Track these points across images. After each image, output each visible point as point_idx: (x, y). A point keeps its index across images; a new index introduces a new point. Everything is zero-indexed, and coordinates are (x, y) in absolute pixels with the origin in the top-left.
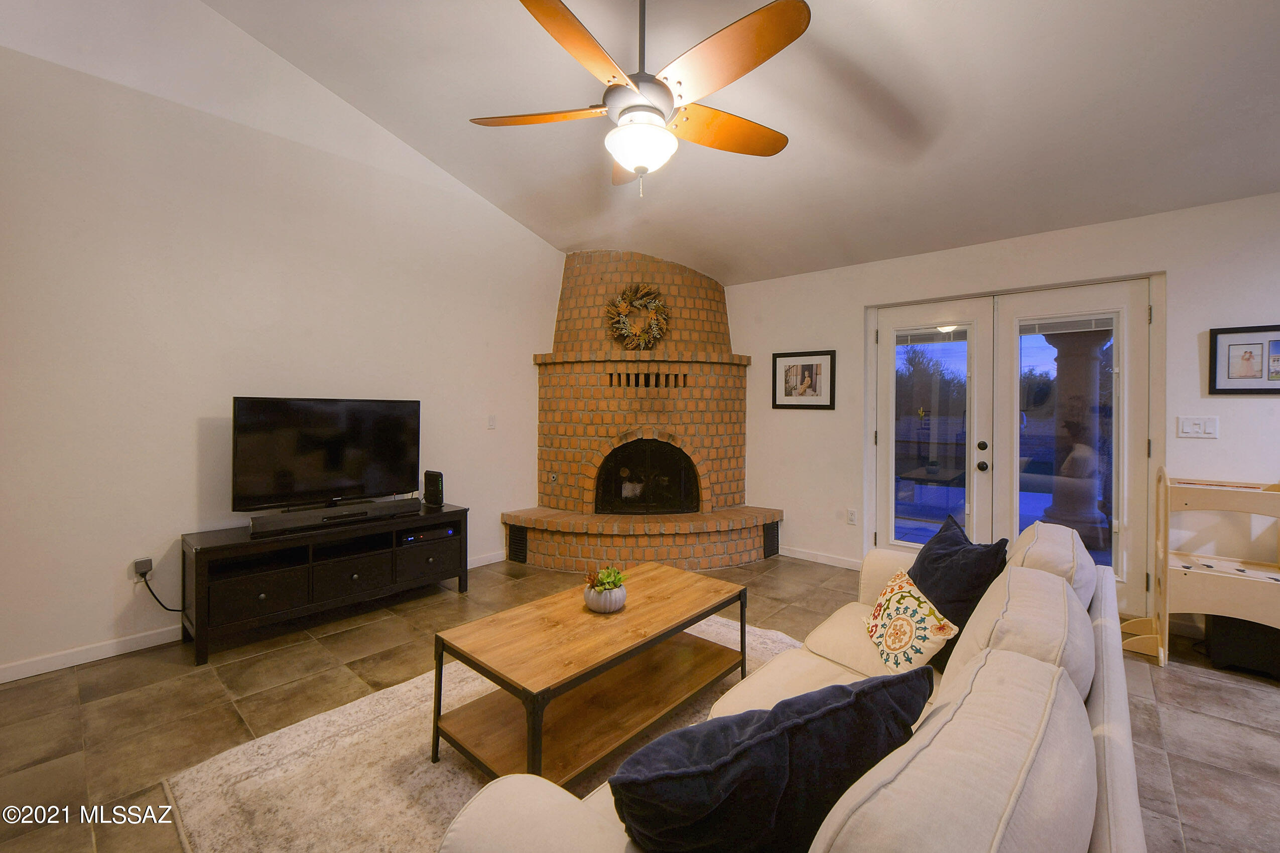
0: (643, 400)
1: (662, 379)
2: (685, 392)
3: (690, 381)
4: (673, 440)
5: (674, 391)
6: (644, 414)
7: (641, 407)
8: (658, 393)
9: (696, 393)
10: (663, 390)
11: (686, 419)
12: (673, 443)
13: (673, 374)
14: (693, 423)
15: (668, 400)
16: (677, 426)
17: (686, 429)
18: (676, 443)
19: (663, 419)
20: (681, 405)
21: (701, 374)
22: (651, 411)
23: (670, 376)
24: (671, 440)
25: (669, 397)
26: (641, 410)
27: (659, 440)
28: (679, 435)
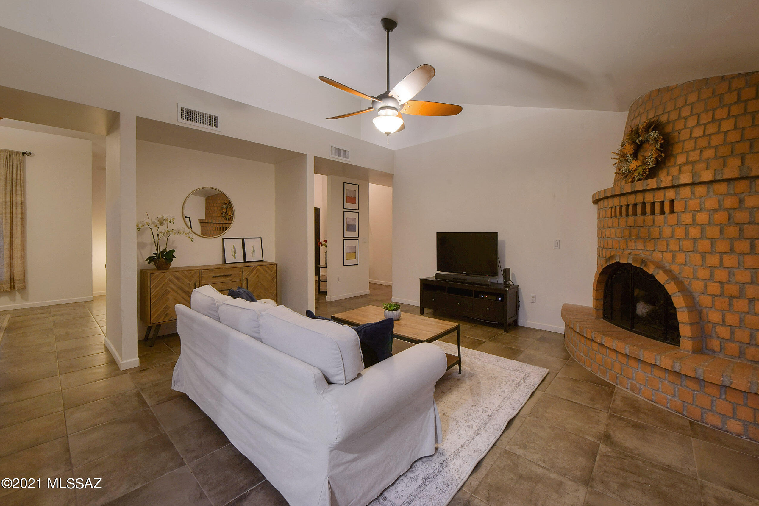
0: (631, 228)
1: (648, 208)
2: (672, 219)
3: (678, 207)
4: (645, 266)
5: (659, 218)
6: (633, 241)
7: (630, 234)
8: (644, 220)
9: (687, 218)
10: (649, 218)
11: (674, 246)
12: (645, 269)
13: (658, 202)
14: (680, 250)
15: (654, 227)
16: (665, 254)
17: (674, 257)
18: (648, 269)
19: (650, 246)
20: (667, 231)
21: (693, 197)
22: (638, 237)
23: (656, 204)
24: (643, 265)
25: (654, 224)
26: (630, 237)
27: (633, 264)
28: (666, 263)
